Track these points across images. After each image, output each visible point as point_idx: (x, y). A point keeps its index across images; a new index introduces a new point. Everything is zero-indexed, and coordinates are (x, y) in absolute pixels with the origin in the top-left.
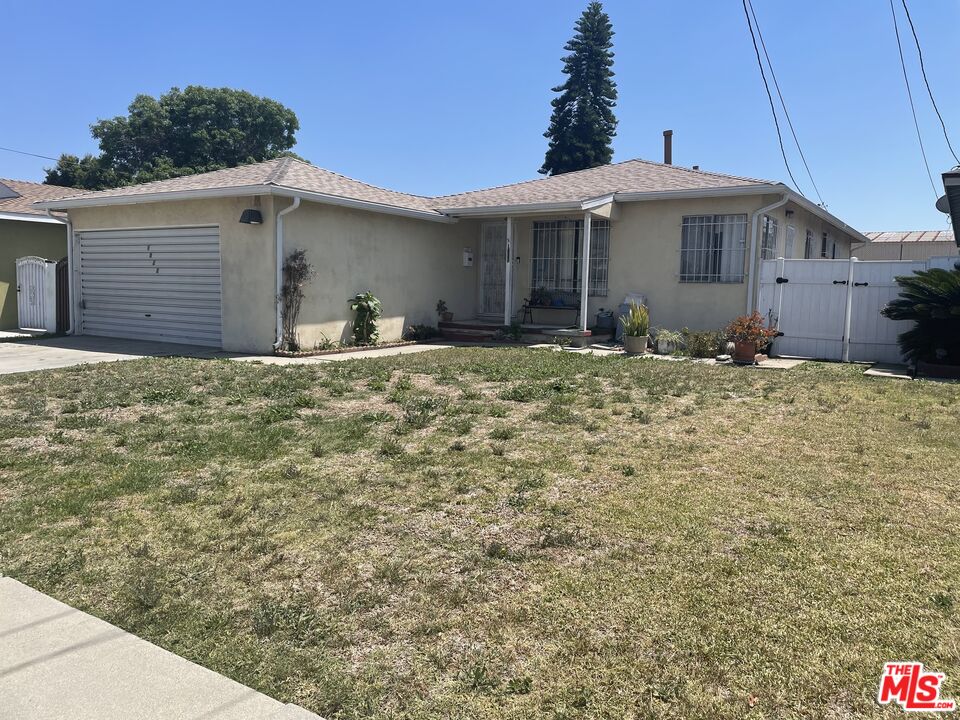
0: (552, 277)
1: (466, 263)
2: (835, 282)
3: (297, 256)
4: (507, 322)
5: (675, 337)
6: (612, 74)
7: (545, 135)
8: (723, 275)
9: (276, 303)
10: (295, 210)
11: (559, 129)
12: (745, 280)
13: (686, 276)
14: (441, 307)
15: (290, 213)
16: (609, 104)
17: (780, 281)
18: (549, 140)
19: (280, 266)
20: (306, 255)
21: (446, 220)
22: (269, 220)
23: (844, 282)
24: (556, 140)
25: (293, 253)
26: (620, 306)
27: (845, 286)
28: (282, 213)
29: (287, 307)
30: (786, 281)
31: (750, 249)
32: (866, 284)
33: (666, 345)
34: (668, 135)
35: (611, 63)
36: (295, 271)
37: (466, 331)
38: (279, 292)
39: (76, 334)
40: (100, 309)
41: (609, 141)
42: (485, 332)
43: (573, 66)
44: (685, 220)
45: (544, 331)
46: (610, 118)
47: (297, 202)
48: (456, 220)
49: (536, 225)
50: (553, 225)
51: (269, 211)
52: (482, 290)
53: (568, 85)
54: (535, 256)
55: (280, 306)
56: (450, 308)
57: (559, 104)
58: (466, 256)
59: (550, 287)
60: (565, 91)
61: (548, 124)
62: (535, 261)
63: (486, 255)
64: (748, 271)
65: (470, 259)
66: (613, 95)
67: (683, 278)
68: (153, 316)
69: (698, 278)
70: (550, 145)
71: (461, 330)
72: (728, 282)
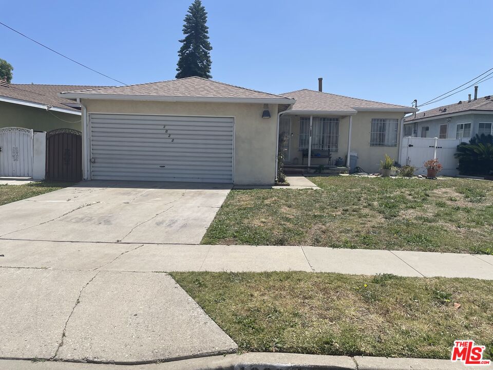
2: (430, 146)
4: (309, 165)
6: (209, 38)
8: (386, 143)
9: (276, 159)
12: (397, 145)
13: (373, 144)
16: (208, 53)
17: (410, 146)
19: (278, 140)
22: (274, 116)
27: (433, 148)
30: (412, 146)
31: (400, 134)
32: (441, 147)
33: (395, 172)
34: (320, 80)
38: (277, 153)
39: (89, 179)
40: (112, 163)
43: (188, 30)
44: (373, 120)
45: (331, 168)
51: (275, 112)
53: (187, 39)
54: (301, 133)
57: (183, 49)
60: (185, 43)
62: (301, 136)
64: (399, 141)
66: (210, 49)
68: (166, 167)
69: (379, 144)
72: (392, 146)
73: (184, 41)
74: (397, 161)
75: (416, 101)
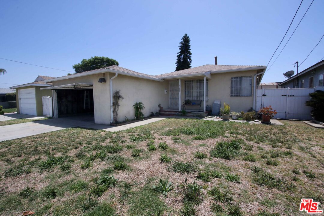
0: (191, 96)
1: (166, 93)
2: (282, 95)
3: (117, 93)
4: (180, 110)
5: (238, 114)
6: (190, 49)
7: (176, 63)
8: (242, 94)
9: (111, 108)
10: (116, 77)
11: (179, 62)
12: (252, 95)
14: (159, 106)
15: (115, 78)
16: (190, 56)
17: (264, 95)
18: (177, 64)
19: (112, 96)
20: (120, 92)
21: (161, 81)
22: (108, 81)
23: (285, 95)
24: (178, 65)
25: (116, 92)
26: (213, 104)
27: (286, 97)
28: (112, 79)
29: (115, 109)
30: (266, 95)
31: (254, 86)
32: (293, 96)
33: (235, 116)
34: (216, 58)
35: (190, 47)
36: (117, 97)
37: (167, 113)
38: (112, 104)
39: (56, 118)
41: (190, 65)
42: (173, 113)
43: (181, 48)
44: (232, 78)
46: (190, 59)
47: (117, 75)
48: (163, 81)
49: (185, 81)
50: (191, 81)
51: (108, 78)
52: (170, 100)
53: (180, 52)
54: (185, 90)
55: (112, 109)
56: (162, 106)
57: (179, 56)
58: (165, 91)
59: (190, 99)
60: (180, 54)
61: (176, 61)
62: (185, 92)
63: (171, 90)
64: (253, 92)
65: (166, 92)
66: (191, 54)
67: (232, 95)
69: (237, 95)
70: (177, 66)
71: (166, 112)
72: (247, 96)
73: (180, 53)
74: (252, 107)
75: (297, 62)
